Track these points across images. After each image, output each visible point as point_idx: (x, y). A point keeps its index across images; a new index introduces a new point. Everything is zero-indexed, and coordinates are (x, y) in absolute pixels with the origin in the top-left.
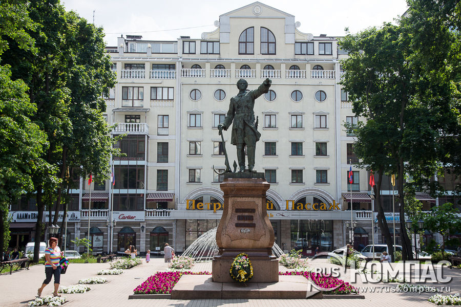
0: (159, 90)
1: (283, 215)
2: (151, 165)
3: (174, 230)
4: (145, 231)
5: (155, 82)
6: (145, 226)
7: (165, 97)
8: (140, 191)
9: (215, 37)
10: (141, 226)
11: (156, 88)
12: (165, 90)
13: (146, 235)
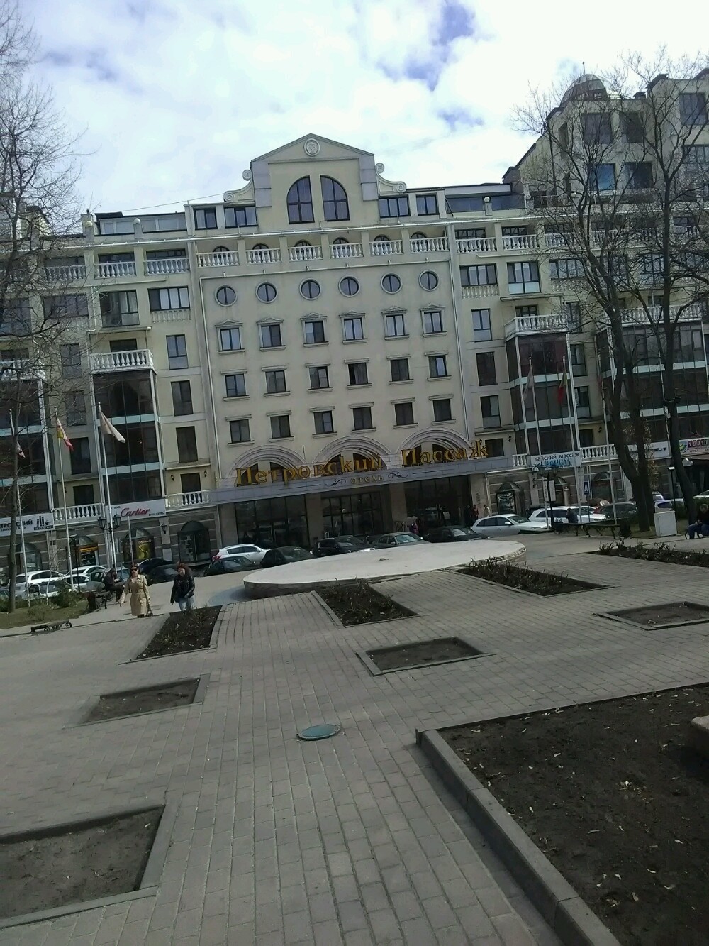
0: (163, 294)
1: (399, 476)
2: (164, 420)
3: (218, 524)
4: (168, 533)
5: (154, 279)
6: (167, 524)
7: (175, 305)
8: (151, 466)
9: (246, 199)
10: (161, 525)
11: (158, 290)
12: (174, 293)
13: (171, 538)
